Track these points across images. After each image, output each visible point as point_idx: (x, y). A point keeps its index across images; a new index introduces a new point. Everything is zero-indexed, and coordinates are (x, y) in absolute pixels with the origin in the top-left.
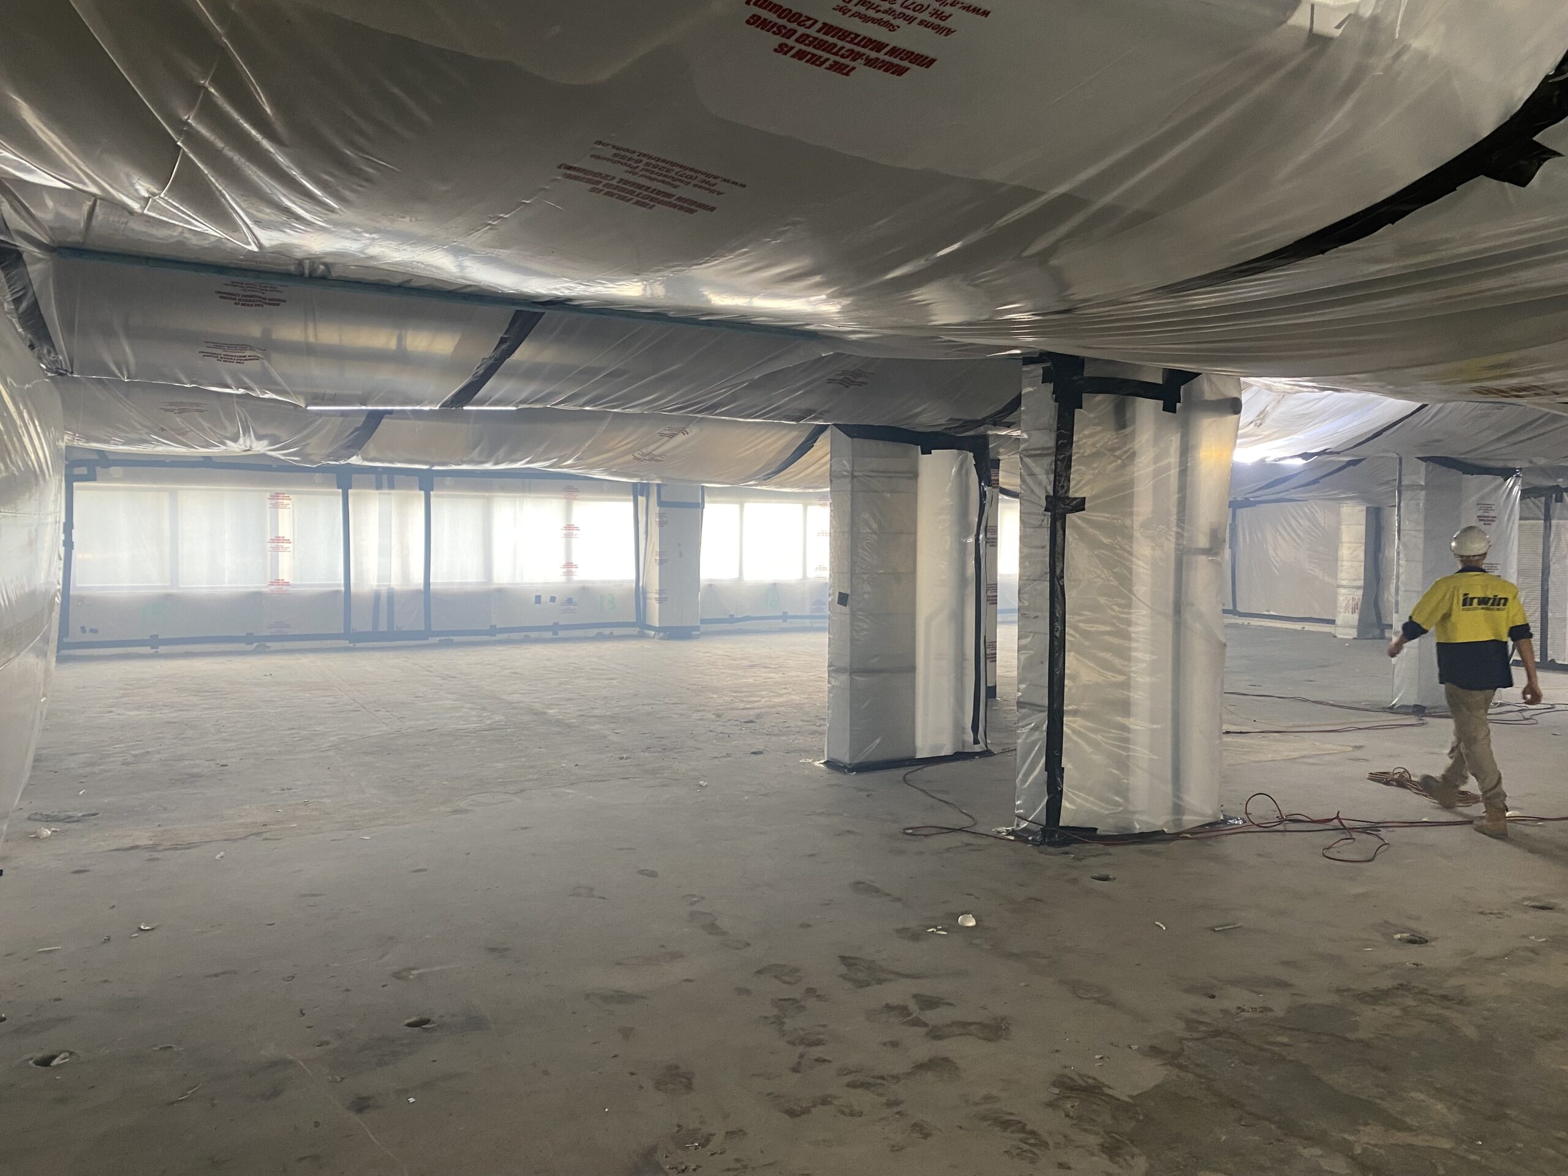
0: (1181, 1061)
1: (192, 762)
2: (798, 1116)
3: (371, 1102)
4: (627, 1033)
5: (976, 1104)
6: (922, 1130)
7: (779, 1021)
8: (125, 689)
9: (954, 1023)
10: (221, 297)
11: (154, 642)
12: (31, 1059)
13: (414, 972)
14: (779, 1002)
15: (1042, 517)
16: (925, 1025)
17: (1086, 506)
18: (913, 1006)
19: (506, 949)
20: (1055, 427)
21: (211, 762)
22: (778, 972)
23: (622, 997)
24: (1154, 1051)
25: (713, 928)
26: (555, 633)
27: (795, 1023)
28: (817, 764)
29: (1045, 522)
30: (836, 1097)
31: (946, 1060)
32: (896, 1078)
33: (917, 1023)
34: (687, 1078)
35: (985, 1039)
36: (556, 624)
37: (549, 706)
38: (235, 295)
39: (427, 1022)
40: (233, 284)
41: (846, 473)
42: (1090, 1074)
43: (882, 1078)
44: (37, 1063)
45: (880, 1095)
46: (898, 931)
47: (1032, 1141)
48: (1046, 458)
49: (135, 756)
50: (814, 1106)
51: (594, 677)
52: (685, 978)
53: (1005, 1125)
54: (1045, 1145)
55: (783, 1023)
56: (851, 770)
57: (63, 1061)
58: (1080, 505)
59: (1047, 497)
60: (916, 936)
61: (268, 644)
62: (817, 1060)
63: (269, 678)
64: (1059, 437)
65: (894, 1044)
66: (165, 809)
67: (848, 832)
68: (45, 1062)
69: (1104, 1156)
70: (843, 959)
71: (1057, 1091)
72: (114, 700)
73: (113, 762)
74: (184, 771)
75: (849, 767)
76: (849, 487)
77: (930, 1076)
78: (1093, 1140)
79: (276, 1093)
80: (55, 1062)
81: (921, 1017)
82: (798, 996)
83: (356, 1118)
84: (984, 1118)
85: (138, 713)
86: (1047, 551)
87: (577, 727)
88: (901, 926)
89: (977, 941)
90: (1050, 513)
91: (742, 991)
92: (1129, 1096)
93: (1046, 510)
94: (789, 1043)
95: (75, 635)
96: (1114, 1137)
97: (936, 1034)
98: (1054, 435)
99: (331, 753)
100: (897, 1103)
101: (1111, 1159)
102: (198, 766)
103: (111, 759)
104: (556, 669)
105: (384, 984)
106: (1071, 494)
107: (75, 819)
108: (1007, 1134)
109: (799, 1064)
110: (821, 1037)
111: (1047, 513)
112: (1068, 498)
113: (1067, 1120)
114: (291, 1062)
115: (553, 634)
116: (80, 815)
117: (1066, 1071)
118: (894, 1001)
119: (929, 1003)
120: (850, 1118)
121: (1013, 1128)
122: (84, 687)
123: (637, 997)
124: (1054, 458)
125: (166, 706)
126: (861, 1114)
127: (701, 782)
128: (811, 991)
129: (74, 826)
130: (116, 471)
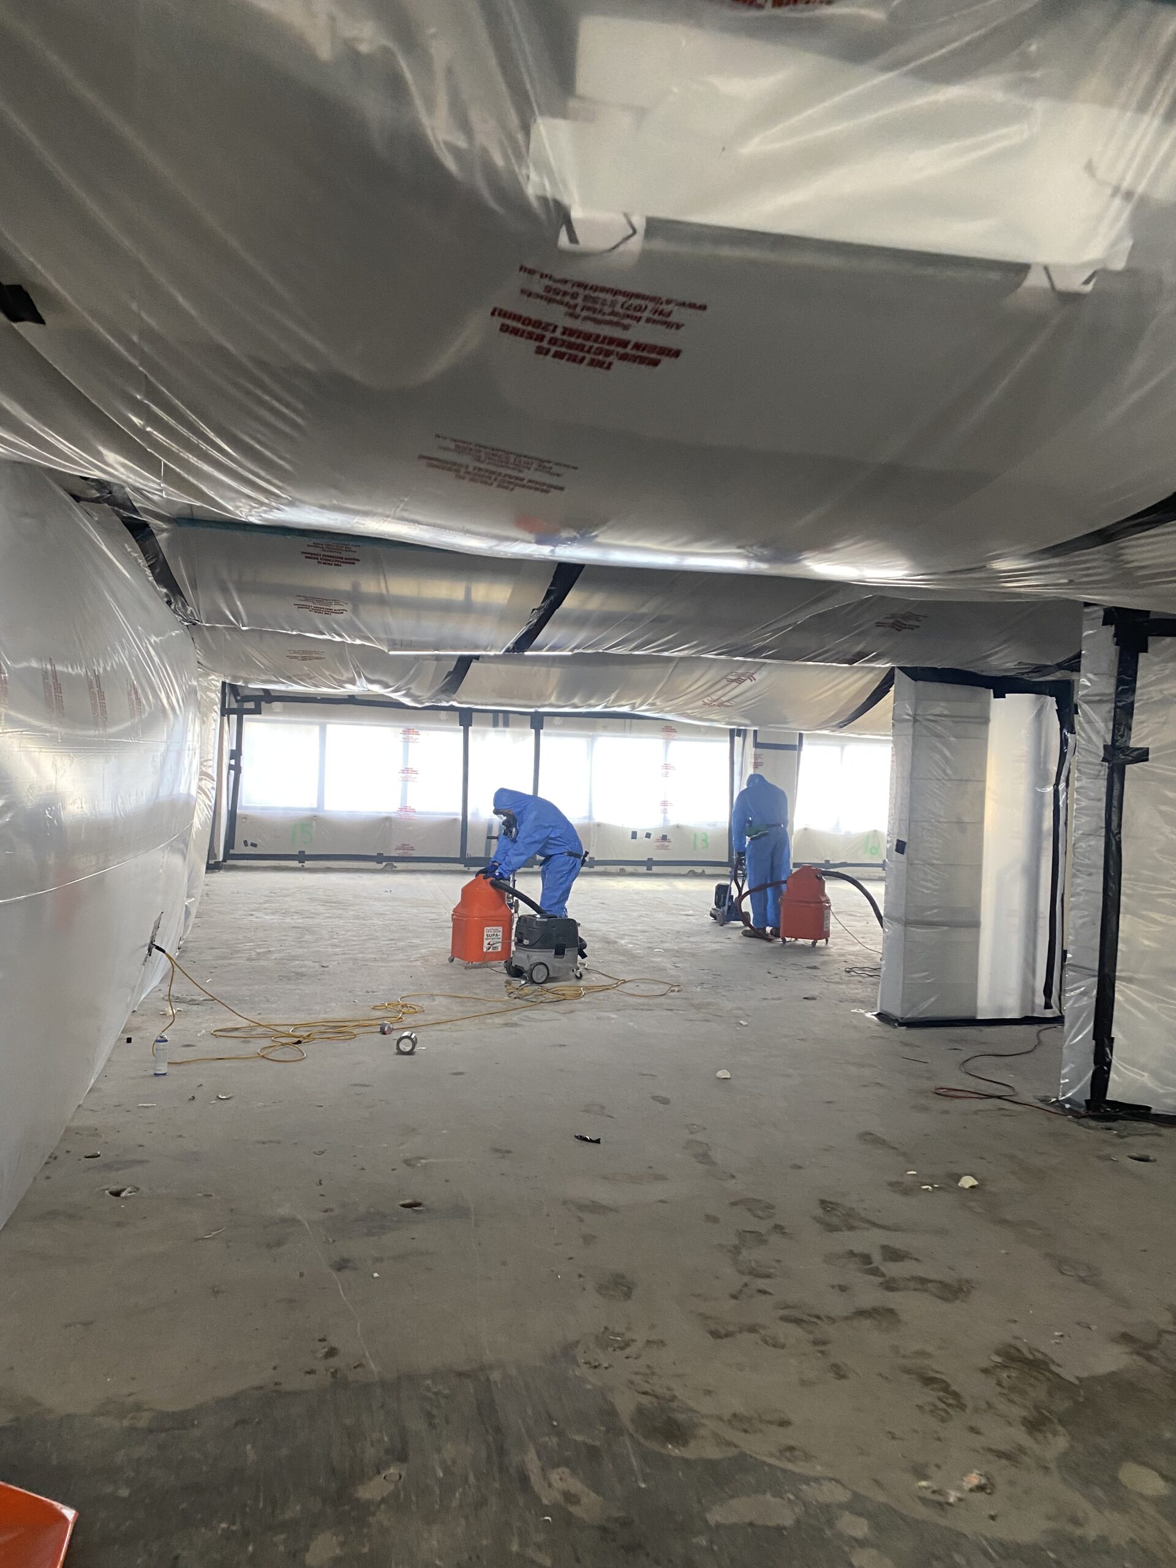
0: (1154, 1353)
1: (302, 963)
2: (722, 1338)
3: (350, 1264)
4: (588, 1239)
5: (904, 1357)
6: (839, 1373)
7: (736, 1250)
8: (269, 897)
9: (914, 1278)
10: (306, 557)
11: (302, 857)
12: (108, 1189)
13: (423, 1161)
14: (742, 1234)
15: (1100, 768)
16: (883, 1275)
17: (1150, 756)
18: (877, 1257)
19: (508, 1152)
20: (1115, 673)
21: (317, 964)
22: (750, 1205)
23: (596, 1208)
24: (1126, 1338)
25: (704, 1157)
26: (649, 869)
27: (752, 1255)
28: (869, 1015)
29: (1102, 773)
30: (764, 1327)
31: (891, 1311)
32: (832, 1320)
33: (875, 1272)
34: (629, 1288)
35: (940, 1298)
36: (650, 860)
37: (622, 936)
38: (317, 555)
39: (418, 1205)
40: (316, 545)
41: (908, 717)
42: (1043, 1349)
43: (818, 1317)
44: (112, 1193)
45: (811, 1332)
46: (891, 1184)
47: (951, 1401)
48: (1105, 705)
49: (259, 953)
50: (740, 1332)
51: (674, 912)
52: (660, 1198)
53: (928, 1381)
54: (962, 1407)
55: (739, 1253)
56: (901, 1025)
57: (129, 1194)
58: (1142, 756)
59: (1105, 747)
60: (906, 1190)
61: (395, 864)
62: (760, 1291)
63: (388, 894)
64: (1120, 682)
65: (843, 1289)
66: (268, 1001)
67: (878, 1084)
68: (117, 1194)
69: (1024, 1428)
70: (823, 1202)
71: (999, 1359)
72: (257, 906)
73: (241, 957)
74: (293, 970)
75: (900, 1021)
76: (911, 731)
77: (867, 1323)
78: (1017, 1412)
79: (279, 1244)
80: (123, 1194)
81: (881, 1268)
82: (763, 1231)
83: (334, 1275)
84: (907, 1371)
85: (273, 917)
86: (1103, 804)
87: (642, 957)
88: (894, 1179)
89: (972, 1204)
90: (1107, 764)
91: (712, 1219)
92: (1077, 1378)
93: (1104, 760)
94: (739, 1271)
95: (239, 849)
96: (1042, 1414)
97: (890, 1286)
98: (1113, 681)
99: (419, 963)
100: (824, 1343)
101: (1030, 1433)
102: (305, 966)
103: (238, 955)
104: (641, 902)
105: (394, 1167)
106: (1133, 744)
107: (197, 1002)
108: (925, 1390)
109: (741, 1291)
110: (772, 1270)
111: (1104, 763)
112: (1128, 748)
113: (999, 1389)
114: (299, 1221)
115: (647, 870)
116: (202, 999)
117: (1018, 1343)
118: (858, 1248)
119: (894, 1255)
120: (772, 1349)
121: (935, 1386)
122: (238, 893)
123: (611, 1210)
124: (1113, 705)
125: (296, 913)
126: (783, 1346)
127: (741, 1022)
128: (778, 1228)
129: (195, 1008)
130: (277, 705)
